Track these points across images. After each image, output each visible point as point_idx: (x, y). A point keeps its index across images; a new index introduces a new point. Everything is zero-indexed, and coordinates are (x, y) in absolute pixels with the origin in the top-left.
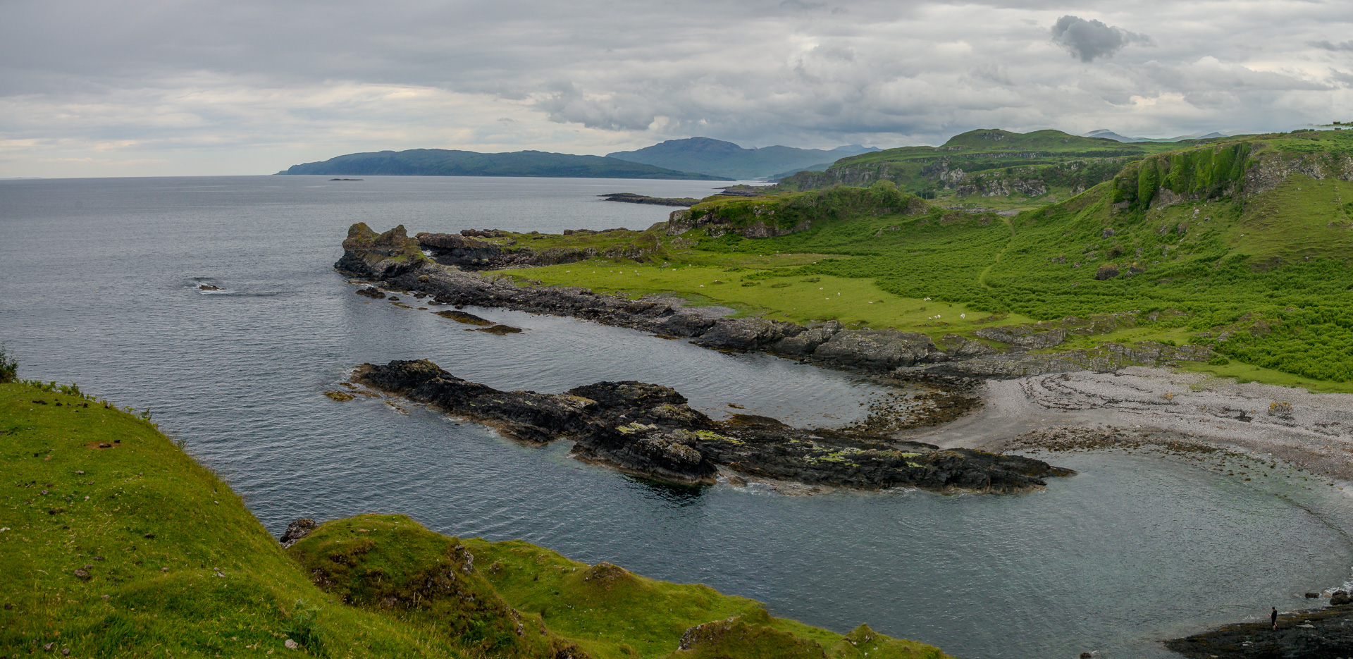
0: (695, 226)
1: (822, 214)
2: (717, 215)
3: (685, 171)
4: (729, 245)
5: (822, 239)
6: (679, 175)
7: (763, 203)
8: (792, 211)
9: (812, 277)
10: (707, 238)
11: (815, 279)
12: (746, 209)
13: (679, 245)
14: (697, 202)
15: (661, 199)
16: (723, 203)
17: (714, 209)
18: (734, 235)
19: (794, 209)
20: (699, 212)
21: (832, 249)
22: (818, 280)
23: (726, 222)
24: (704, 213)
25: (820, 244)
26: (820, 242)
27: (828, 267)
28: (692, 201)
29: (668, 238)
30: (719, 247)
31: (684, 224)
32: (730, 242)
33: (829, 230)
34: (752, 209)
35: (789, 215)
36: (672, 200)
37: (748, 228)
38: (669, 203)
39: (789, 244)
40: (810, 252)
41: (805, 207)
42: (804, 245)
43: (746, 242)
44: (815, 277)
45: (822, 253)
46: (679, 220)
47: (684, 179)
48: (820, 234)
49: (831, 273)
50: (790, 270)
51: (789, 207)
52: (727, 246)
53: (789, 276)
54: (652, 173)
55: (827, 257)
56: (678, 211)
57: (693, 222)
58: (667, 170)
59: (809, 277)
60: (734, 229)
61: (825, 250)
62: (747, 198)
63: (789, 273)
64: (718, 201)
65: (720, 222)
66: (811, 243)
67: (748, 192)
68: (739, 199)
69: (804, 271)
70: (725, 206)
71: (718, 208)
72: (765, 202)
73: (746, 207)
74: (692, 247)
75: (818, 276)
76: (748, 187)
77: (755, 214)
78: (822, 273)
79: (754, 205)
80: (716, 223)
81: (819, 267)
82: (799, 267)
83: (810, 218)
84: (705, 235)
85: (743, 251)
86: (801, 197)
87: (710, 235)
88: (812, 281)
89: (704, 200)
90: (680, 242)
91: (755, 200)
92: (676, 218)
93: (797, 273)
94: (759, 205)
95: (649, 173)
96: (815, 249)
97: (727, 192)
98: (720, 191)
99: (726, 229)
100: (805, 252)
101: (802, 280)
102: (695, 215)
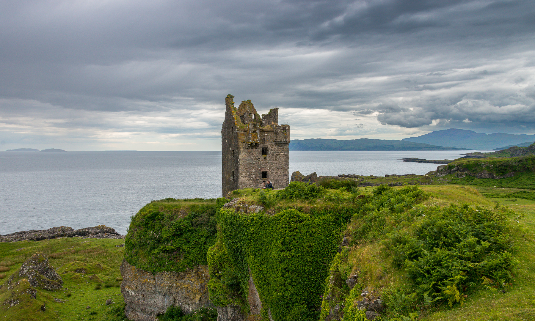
0: (450, 173)
1: (521, 169)
2: (461, 168)
3: (444, 146)
4: (468, 181)
5: (520, 181)
6: (441, 148)
7: (487, 161)
8: (503, 167)
9: (513, 199)
10: (456, 178)
11: (514, 200)
12: (477, 164)
13: (441, 181)
14: (451, 162)
15: (432, 161)
16: (465, 161)
17: (460, 165)
18: (471, 177)
19: (505, 166)
20: (452, 166)
21: (526, 187)
22: (516, 200)
23: (466, 171)
24: (455, 167)
25: (519, 184)
26: (519, 183)
27: (523, 195)
28: (448, 161)
29: (436, 178)
30: (462, 182)
31: (444, 172)
32: (468, 180)
33: (525, 177)
34: (481, 164)
35: (502, 169)
36: (437, 161)
37: (478, 173)
38: (435, 162)
39: (501, 183)
40: (513, 188)
41: (511, 165)
42: (510, 184)
43: (477, 180)
44: (514, 199)
45: (520, 188)
46: (442, 170)
47: (443, 150)
48: (519, 179)
49: (524, 198)
50: (500, 195)
51: (502, 165)
52: (467, 182)
53: (499, 198)
54: (426, 148)
55: (523, 190)
56: (441, 166)
57: (449, 171)
58: (434, 146)
59: (511, 199)
60: (470, 174)
61: (522, 187)
62: (478, 159)
63: (500, 196)
64: (462, 161)
65: (463, 171)
66: (514, 183)
67: (480, 156)
68: (474, 159)
69: (508, 196)
70: (466, 163)
71: (462, 164)
72: (488, 160)
73: (477, 163)
74: (449, 182)
75: (516, 199)
76: (480, 153)
77: (482, 167)
78: (518, 197)
79: (482, 162)
80: (460, 171)
81: (517, 195)
82: (505, 194)
83: (514, 171)
84: (455, 177)
85: (475, 184)
86: (509, 160)
87: (458, 177)
88: (512, 201)
89: (455, 160)
90: (442, 180)
91: (482, 160)
92: (440, 169)
93: (505, 197)
94: (484, 162)
95: (424, 148)
96: (516, 186)
97: (468, 156)
98: (463, 156)
99: (466, 174)
100: (510, 188)
101: (507, 200)
102: (450, 167)
